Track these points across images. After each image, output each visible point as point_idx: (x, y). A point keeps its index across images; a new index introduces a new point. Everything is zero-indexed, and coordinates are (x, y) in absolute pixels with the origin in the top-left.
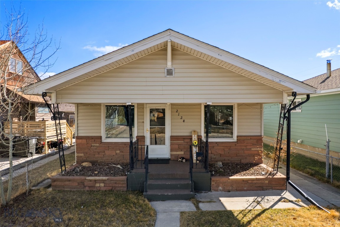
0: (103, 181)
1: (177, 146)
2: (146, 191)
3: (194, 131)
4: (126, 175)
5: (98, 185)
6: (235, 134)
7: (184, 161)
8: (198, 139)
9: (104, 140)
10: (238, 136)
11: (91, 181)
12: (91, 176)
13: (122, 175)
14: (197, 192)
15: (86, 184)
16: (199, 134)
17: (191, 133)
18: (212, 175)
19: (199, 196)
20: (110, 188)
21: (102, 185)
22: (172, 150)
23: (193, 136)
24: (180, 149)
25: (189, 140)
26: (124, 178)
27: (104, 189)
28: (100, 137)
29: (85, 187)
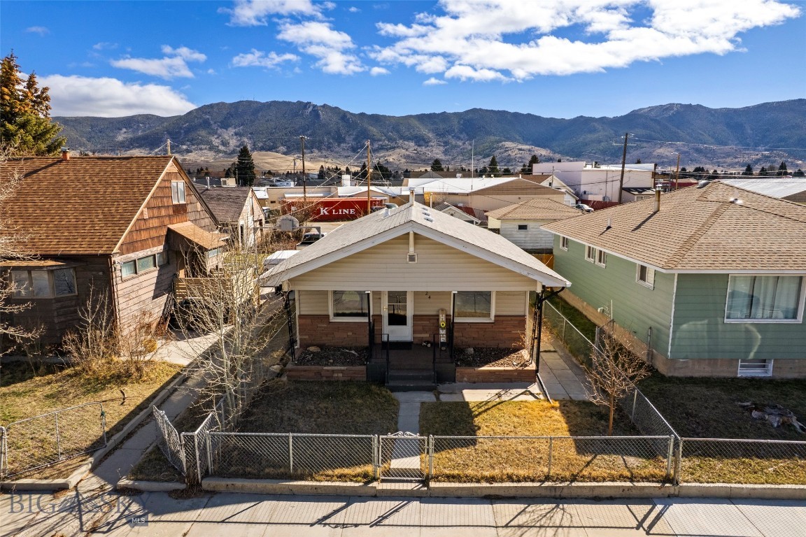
0: (342, 371)
1: (421, 328)
2: (388, 383)
3: (442, 310)
4: (364, 365)
5: (336, 375)
6: (493, 313)
7: (429, 345)
8: (447, 319)
9: (333, 319)
10: (495, 316)
11: (328, 371)
12: (327, 365)
13: (361, 365)
14: (441, 383)
15: (323, 373)
16: (448, 313)
17: (438, 311)
18: (457, 365)
19: (441, 387)
20: (349, 378)
21: (340, 375)
22: (414, 332)
23: (441, 315)
24: (424, 331)
25: (436, 321)
26: (363, 368)
27: (343, 379)
28: (328, 316)
29: (322, 377)
